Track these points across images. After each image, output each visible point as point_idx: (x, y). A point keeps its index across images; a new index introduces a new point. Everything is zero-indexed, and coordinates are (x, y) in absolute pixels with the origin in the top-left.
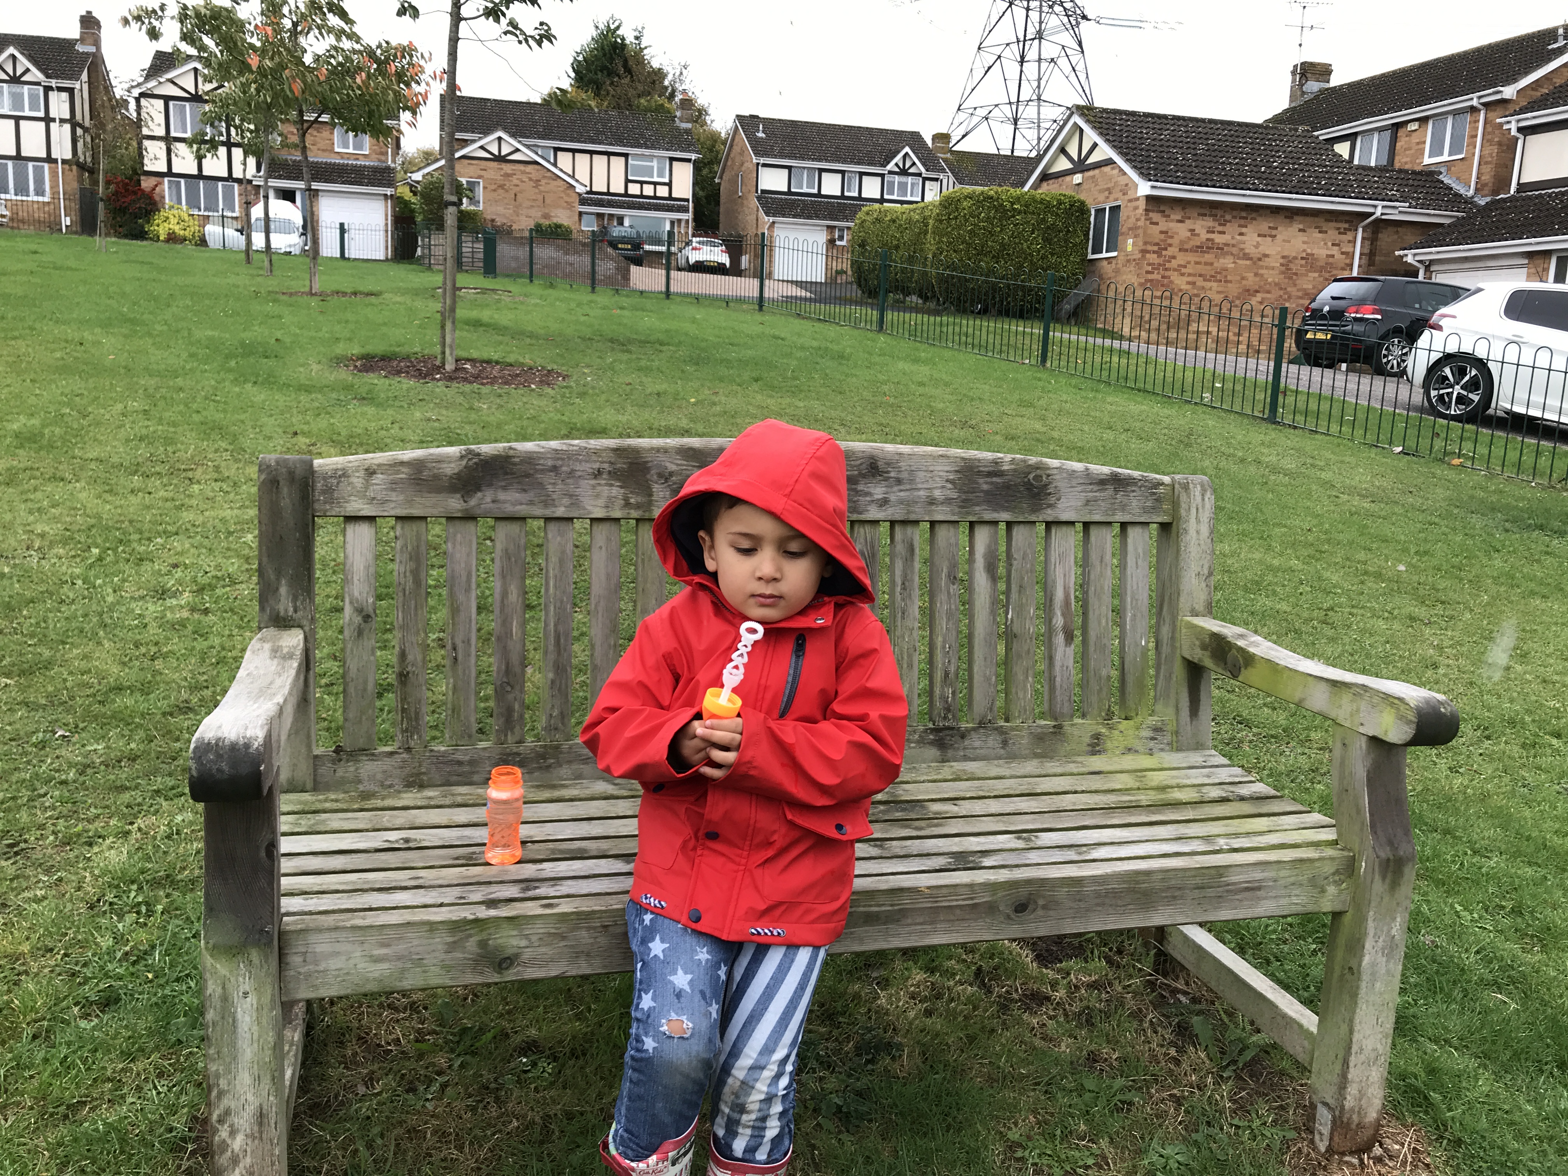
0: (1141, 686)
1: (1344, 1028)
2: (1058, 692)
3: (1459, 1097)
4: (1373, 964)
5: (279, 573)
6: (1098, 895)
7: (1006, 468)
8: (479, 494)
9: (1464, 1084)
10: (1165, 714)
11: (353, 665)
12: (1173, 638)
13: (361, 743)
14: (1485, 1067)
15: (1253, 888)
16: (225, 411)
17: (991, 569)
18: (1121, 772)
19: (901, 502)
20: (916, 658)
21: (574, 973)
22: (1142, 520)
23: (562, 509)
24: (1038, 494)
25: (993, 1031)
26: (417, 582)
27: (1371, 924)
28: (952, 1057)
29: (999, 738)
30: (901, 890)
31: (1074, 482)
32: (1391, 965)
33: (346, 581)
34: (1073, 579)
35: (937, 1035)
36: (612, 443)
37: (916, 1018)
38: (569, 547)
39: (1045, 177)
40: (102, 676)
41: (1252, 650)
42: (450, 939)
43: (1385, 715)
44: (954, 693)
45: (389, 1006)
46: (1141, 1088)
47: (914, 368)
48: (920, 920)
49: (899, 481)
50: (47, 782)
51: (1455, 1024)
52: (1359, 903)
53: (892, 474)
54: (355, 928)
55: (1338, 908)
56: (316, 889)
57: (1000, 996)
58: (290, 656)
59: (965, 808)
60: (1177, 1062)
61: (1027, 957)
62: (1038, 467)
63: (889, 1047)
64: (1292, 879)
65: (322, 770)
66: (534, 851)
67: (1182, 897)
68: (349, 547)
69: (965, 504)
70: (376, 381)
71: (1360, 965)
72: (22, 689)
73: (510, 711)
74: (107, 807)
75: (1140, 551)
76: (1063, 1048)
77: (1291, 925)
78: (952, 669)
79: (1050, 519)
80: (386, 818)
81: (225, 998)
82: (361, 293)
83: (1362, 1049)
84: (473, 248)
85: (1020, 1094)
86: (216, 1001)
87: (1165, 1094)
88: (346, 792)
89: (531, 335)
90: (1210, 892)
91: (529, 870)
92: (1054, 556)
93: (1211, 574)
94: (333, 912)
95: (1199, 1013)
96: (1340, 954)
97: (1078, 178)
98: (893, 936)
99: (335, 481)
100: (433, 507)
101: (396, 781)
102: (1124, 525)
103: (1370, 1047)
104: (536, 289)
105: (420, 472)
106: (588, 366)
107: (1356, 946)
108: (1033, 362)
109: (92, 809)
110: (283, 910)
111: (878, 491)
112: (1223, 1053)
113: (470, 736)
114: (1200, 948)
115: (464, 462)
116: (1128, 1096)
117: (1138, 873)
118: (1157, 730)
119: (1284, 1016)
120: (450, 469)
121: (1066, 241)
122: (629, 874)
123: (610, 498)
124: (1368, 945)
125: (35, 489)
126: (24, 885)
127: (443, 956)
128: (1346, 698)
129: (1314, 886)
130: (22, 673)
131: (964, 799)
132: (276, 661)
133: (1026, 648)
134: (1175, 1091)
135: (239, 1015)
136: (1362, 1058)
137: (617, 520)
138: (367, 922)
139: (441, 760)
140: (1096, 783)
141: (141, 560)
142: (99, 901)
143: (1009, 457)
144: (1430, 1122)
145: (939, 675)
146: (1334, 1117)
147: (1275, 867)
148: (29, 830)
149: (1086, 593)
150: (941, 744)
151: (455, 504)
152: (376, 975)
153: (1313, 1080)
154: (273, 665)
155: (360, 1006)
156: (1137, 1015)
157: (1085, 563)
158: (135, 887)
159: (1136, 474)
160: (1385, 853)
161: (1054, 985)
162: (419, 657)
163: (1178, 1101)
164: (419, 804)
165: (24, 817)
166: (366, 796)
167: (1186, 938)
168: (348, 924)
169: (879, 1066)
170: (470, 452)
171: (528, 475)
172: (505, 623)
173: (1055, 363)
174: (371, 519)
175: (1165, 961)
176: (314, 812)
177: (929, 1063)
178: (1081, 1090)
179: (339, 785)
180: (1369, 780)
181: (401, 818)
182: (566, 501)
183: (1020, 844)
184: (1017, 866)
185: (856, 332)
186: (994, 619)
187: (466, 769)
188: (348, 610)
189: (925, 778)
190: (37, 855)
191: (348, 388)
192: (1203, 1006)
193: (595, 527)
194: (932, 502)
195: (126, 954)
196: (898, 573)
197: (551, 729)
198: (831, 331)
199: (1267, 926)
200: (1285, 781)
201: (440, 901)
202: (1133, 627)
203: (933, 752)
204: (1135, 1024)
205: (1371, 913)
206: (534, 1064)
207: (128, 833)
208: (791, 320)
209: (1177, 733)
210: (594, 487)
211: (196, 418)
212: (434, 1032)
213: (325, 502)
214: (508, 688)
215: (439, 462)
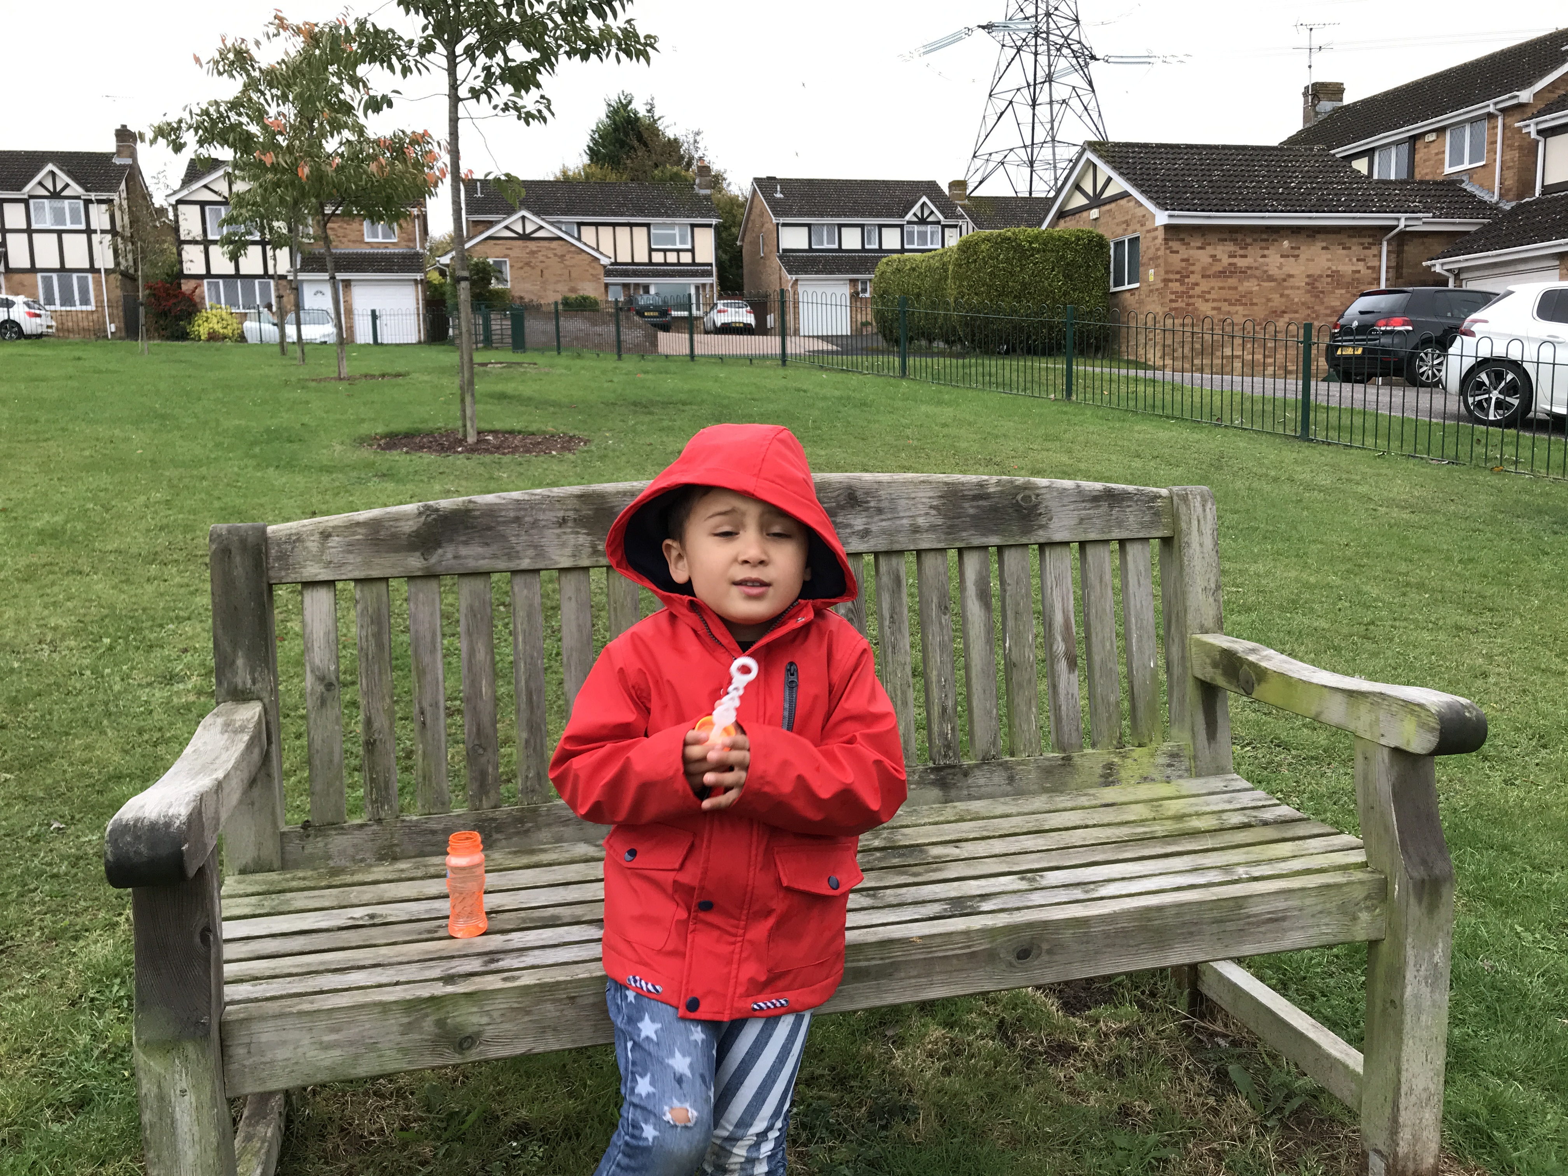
0: (1153, 710)
1: (1391, 1067)
2: (1064, 722)
3: (1525, 1135)
4: (1417, 997)
5: (235, 645)
6: (1106, 935)
7: (991, 490)
8: (440, 551)
9: (1531, 1120)
10: (1181, 738)
11: (318, 736)
12: (1183, 658)
13: (330, 817)
14: (1554, 1101)
15: (1276, 920)
16: (245, 496)
17: (984, 595)
18: (1137, 802)
19: (884, 532)
20: (911, 695)
21: (540, 1049)
22: (1141, 535)
23: (528, 561)
24: (1029, 515)
25: (1016, 1087)
26: (381, 645)
27: (1410, 953)
28: (970, 1120)
29: (1004, 774)
30: (892, 942)
31: (1066, 501)
32: (1437, 996)
33: (307, 649)
34: (1072, 602)
35: (955, 1095)
36: (576, 489)
37: (933, 1077)
38: (537, 600)
39: (1062, 214)
40: (102, 765)
41: (1264, 664)
42: (405, 1020)
43: (1406, 723)
44: (953, 729)
45: (375, 1093)
46: (1177, 1143)
47: (937, 410)
48: (914, 973)
49: (880, 511)
50: (38, 877)
51: (1520, 1056)
52: (1396, 931)
53: (872, 504)
54: (301, 1013)
55: (1373, 936)
56: (267, 974)
57: (1024, 1050)
58: (242, 729)
59: (967, 850)
60: (1216, 1112)
61: (1052, 1005)
62: (1026, 487)
63: (904, 1111)
64: (1319, 908)
65: (290, 848)
66: (501, 921)
67: (1200, 933)
68: (308, 613)
69: (951, 530)
70: (398, 457)
71: (1402, 997)
72: (20, 783)
73: (483, 774)
74: (97, 899)
75: (1142, 568)
76: (1092, 1102)
77: (1337, 957)
78: (950, 703)
79: (1042, 540)
80: (354, 894)
81: (162, 1098)
82: (389, 375)
83: (1411, 1090)
84: (500, 324)
85: (1045, 1156)
86: (152, 1101)
87: (1204, 1149)
88: (315, 869)
89: (555, 404)
90: (1230, 926)
91: (496, 942)
92: (1050, 580)
93: (1218, 587)
94: (282, 997)
95: (1240, 1056)
96: (1380, 987)
97: (1094, 213)
98: (886, 992)
99: (289, 547)
100: (392, 567)
101: (368, 855)
102: (1122, 542)
103: (1421, 1087)
104: (563, 360)
105: (378, 532)
106: (610, 430)
107: (1396, 976)
108: (1059, 397)
109: (82, 903)
110: (227, 999)
111: (858, 522)
112: (1268, 1100)
113: (443, 804)
114: (1235, 985)
115: (423, 519)
116: (1163, 1153)
117: (1148, 909)
118: (1173, 755)
119: (1328, 1056)
120: (408, 527)
121: (1088, 276)
122: (599, 940)
123: (576, 546)
124: (1410, 975)
125: (53, 584)
126: (7, 983)
127: (399, 1038)
128: (1364, 709)
129: (1345, 913)
130: (23, 767)
131: (967, 840)
132: (226, 736)
133: (1027, 677)
134: (1215, 1145)
135: (178, 1115)
136: (1413, 1099)
137: (586, 569)
138: (315, 1006)
139: (414, 830)
140: (1109, 815)
141: (151, 647)
142: (81, 996)
143: (995, 479)
144: (1495, 1164)
145: (936, 711)
146: (1387, 1165)
147: (1300, 894)
148: (16, 926)
149: (1087, 615)
150: (943, 784)
151: (415, 562)
152: (327, 1063)
153: (1363, 1125)
154: (223, 740)
155: (343, 1096)
156: (1173, 1062)
157: (1084, 583)
158: (118, 981)
159: (1131, 488)
160: (1419, 873)
161: (1082, 1034)
162: (386, 724)
163: (1218, 1156)
164: (390, 877)
165: (12, 913)
166: (335, 872)
167: (1221, 977)
168: (294, 1010)
169: (892, 1133)
170: (428, 508)
171: (490, 528)
172: (474, 683)
173: (1081, 396)
174: (330, 584)
175: (1201, 1003)
176: (280, 892)
177: (947, 1126)
178: (1111, 1148)
179: (309, 862)
180: (1395, 794)
181: (369, 893)
182: (531, 552)
183: (1024, 885)
184: (1018, 909)
185: (879, 380)
186: (991, 649)
187: (440, 838)
188: (309, 678)
189: (927, 820)
190: (23, 952)
191: (370, 465)
192: (1244, 1049)
193: (563, 579)
194: (916, 530)
195: (105, 1051)
196: (886, 606)
197: (528, 791)
198: (854, 380)
199: (1311, 959)
200: (1327, 803)
201: (395, 979)
202: (1139, 648)
203: (935, 793)
204: (1169, 1072)
205: (1409, 940)
206: (524, 1148)
207: (117, 924)
208: (814, 372)
209: (1195, 757)
210: (559, 536)
211: (217, 504)
212: (422, 1119)
213: (280, 569)
214: (481, 751)
215: (397, 520)
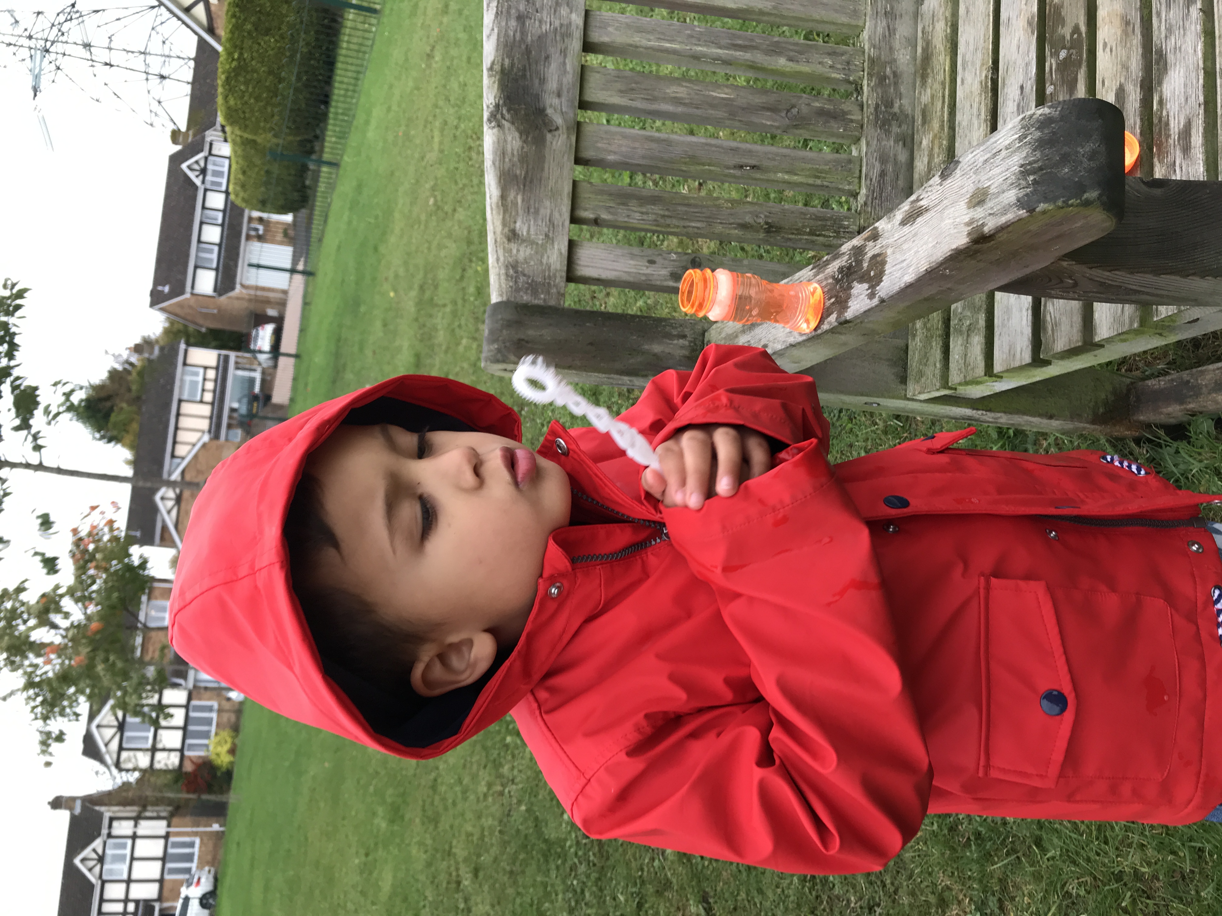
5: (635, 351)
8: (549, 111)
23: (574, 16)
26: (655, 200)
38: (622, 18)
39: (211, 30)
47: (373, 122)
73: (821, 113)
99: (522, 279)
100: (562, 168)
105: (516, 176)
108: (374, 21)
113: (850, 161)
115: (506, 124)
120: (514, 141)
151: (559, 144)
162: (749, 208)
170: (493, 117)
171: (528, 51)
174: (572, 245)
182: (564, 11)
185: (338, 184)
187: (890, 168)
197: (847, 69)
213: (548, 293)
214: (795, 111)
215: (504, 153)
